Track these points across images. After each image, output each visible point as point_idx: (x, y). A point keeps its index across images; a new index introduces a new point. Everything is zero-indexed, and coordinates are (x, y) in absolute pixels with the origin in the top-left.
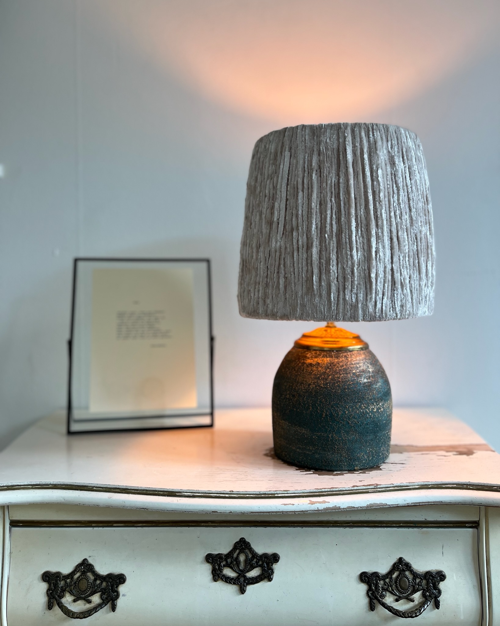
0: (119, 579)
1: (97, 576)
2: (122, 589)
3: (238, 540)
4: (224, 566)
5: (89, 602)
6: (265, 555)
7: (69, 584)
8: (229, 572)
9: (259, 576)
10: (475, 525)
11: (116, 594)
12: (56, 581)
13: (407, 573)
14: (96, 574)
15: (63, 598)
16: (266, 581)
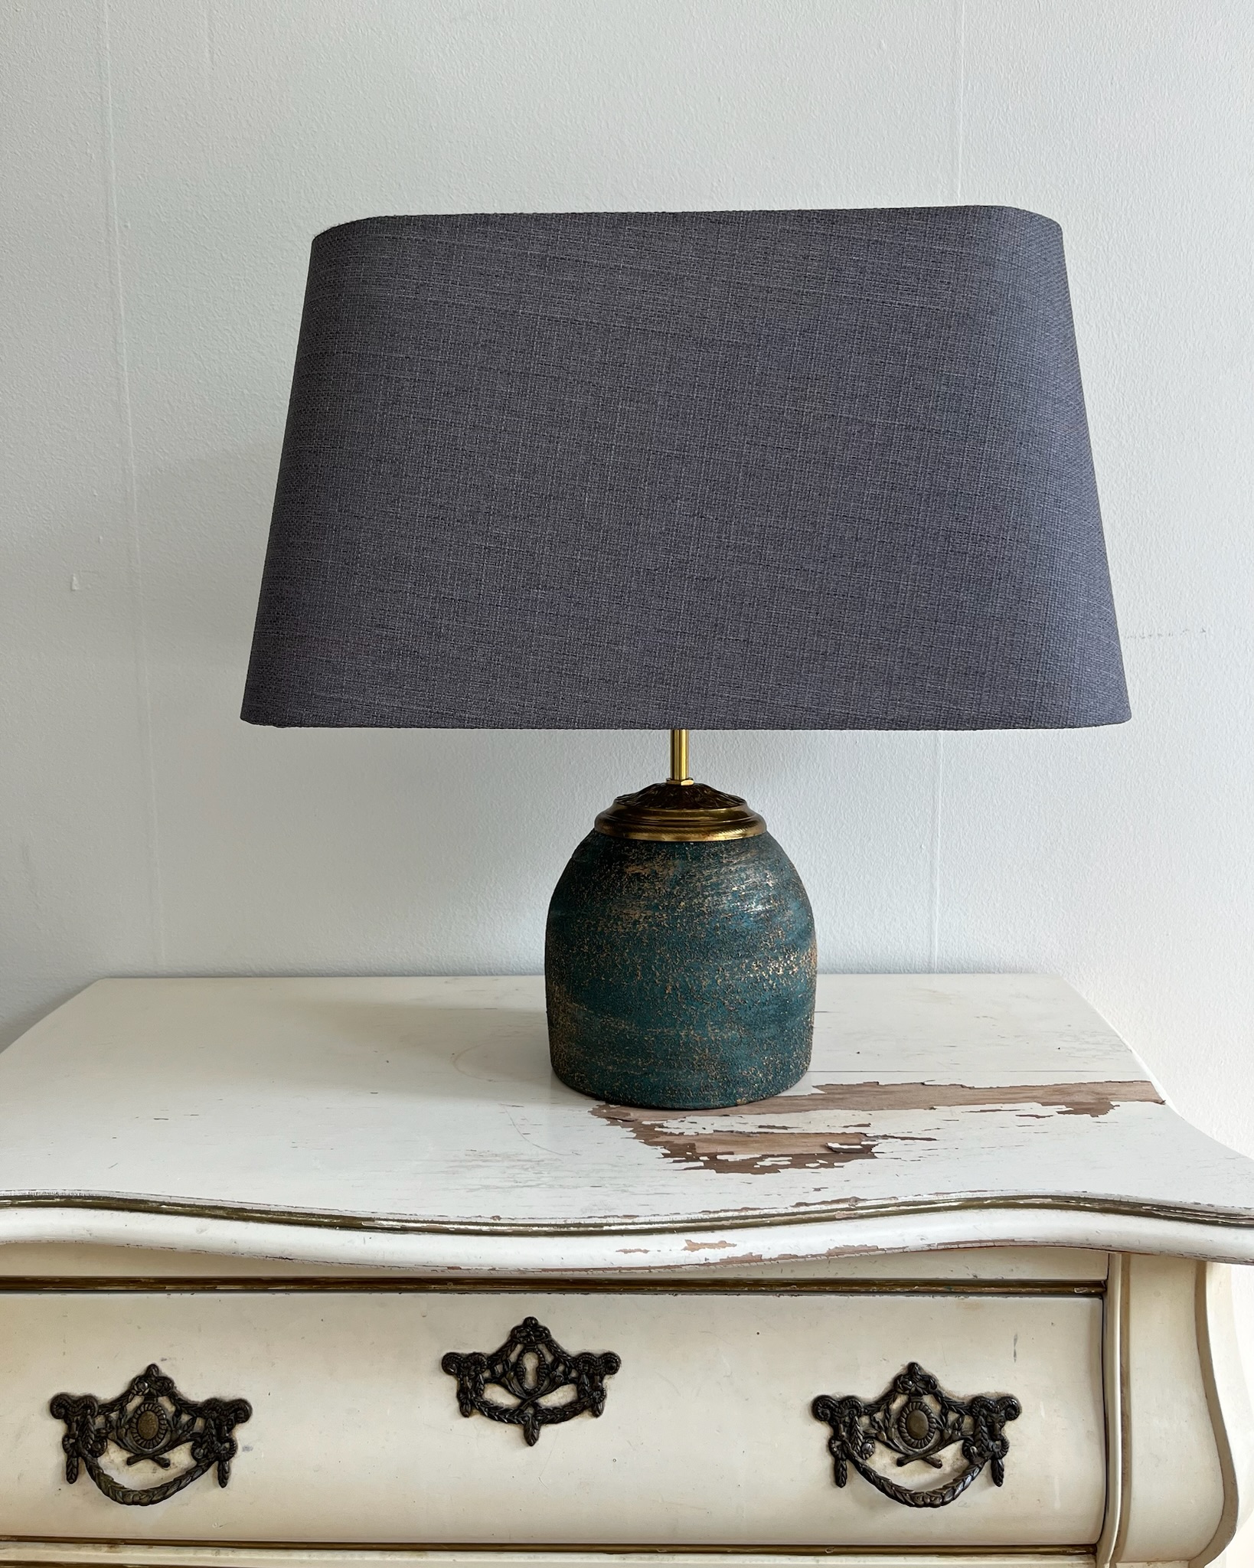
0: (235, 1411)
1: (182, 1405)
2: (242, 1434)
3: (519, 1322)
4: (487, 1381)
5: (165, 1464)
6: (586, 1358)
7: (114, 1424)
8: (497, 1395)
9: (571, 1404)
10: (1099, 1290)
11: (227, 1445)
12: (85, 1416)
13: (928, 1400)
14: (180, 1399)
15: (101, 1455)
16: (588, 1416)
